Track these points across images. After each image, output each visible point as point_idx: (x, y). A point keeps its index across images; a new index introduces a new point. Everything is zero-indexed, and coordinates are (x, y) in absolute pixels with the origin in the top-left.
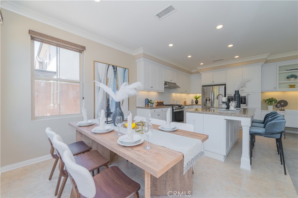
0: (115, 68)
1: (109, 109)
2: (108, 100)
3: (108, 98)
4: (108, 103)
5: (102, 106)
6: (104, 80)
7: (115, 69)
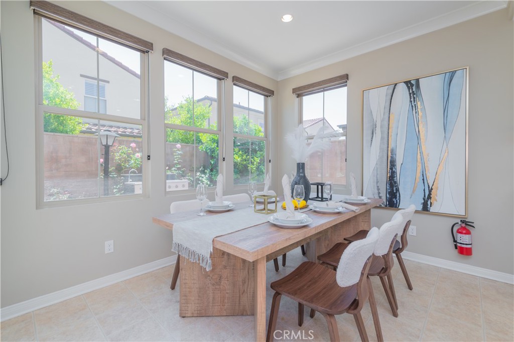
0: (412, 85)
1: (395, 183)
2: (391, 162)
3: (391, 157)
4: (391, 169)
5: (377, 174)
6: (382, 121)
7: (414, 88)
